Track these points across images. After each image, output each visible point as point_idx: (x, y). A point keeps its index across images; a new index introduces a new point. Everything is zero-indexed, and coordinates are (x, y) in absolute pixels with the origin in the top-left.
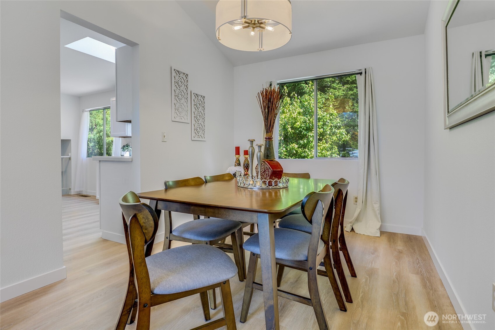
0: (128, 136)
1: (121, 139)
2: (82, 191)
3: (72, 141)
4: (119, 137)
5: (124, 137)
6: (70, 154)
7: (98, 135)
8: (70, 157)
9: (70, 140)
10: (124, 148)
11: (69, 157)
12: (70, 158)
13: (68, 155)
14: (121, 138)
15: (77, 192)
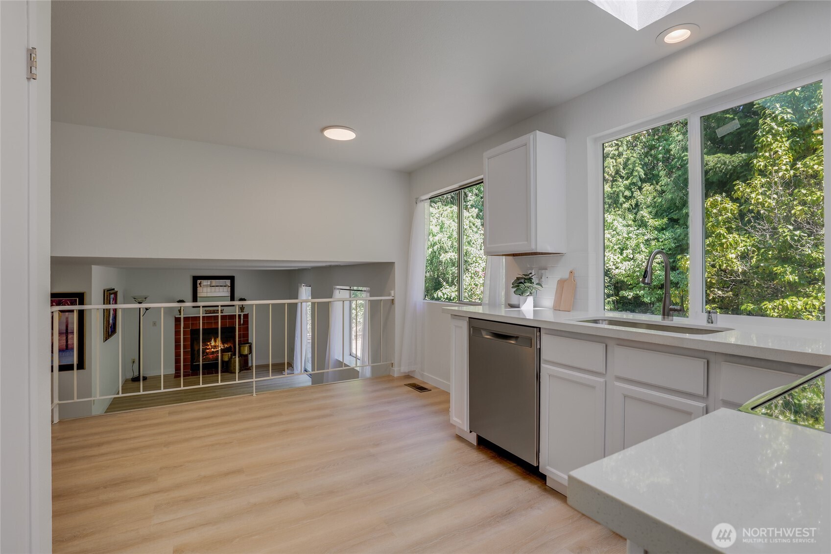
0: (539, 251)
1: (504, 260)
2: (414, 371)
3: (396, 263)
4: (503, 255)
5: (514, 255)
6: (392, 292)
7: (431, 250)
8: (393, 298)
9: (393, 263)
10: (518, 286)
11: (390, 298)
12: (393, 300)
13: (389, 295)
14: (504, 257)
15: (405, 373)
